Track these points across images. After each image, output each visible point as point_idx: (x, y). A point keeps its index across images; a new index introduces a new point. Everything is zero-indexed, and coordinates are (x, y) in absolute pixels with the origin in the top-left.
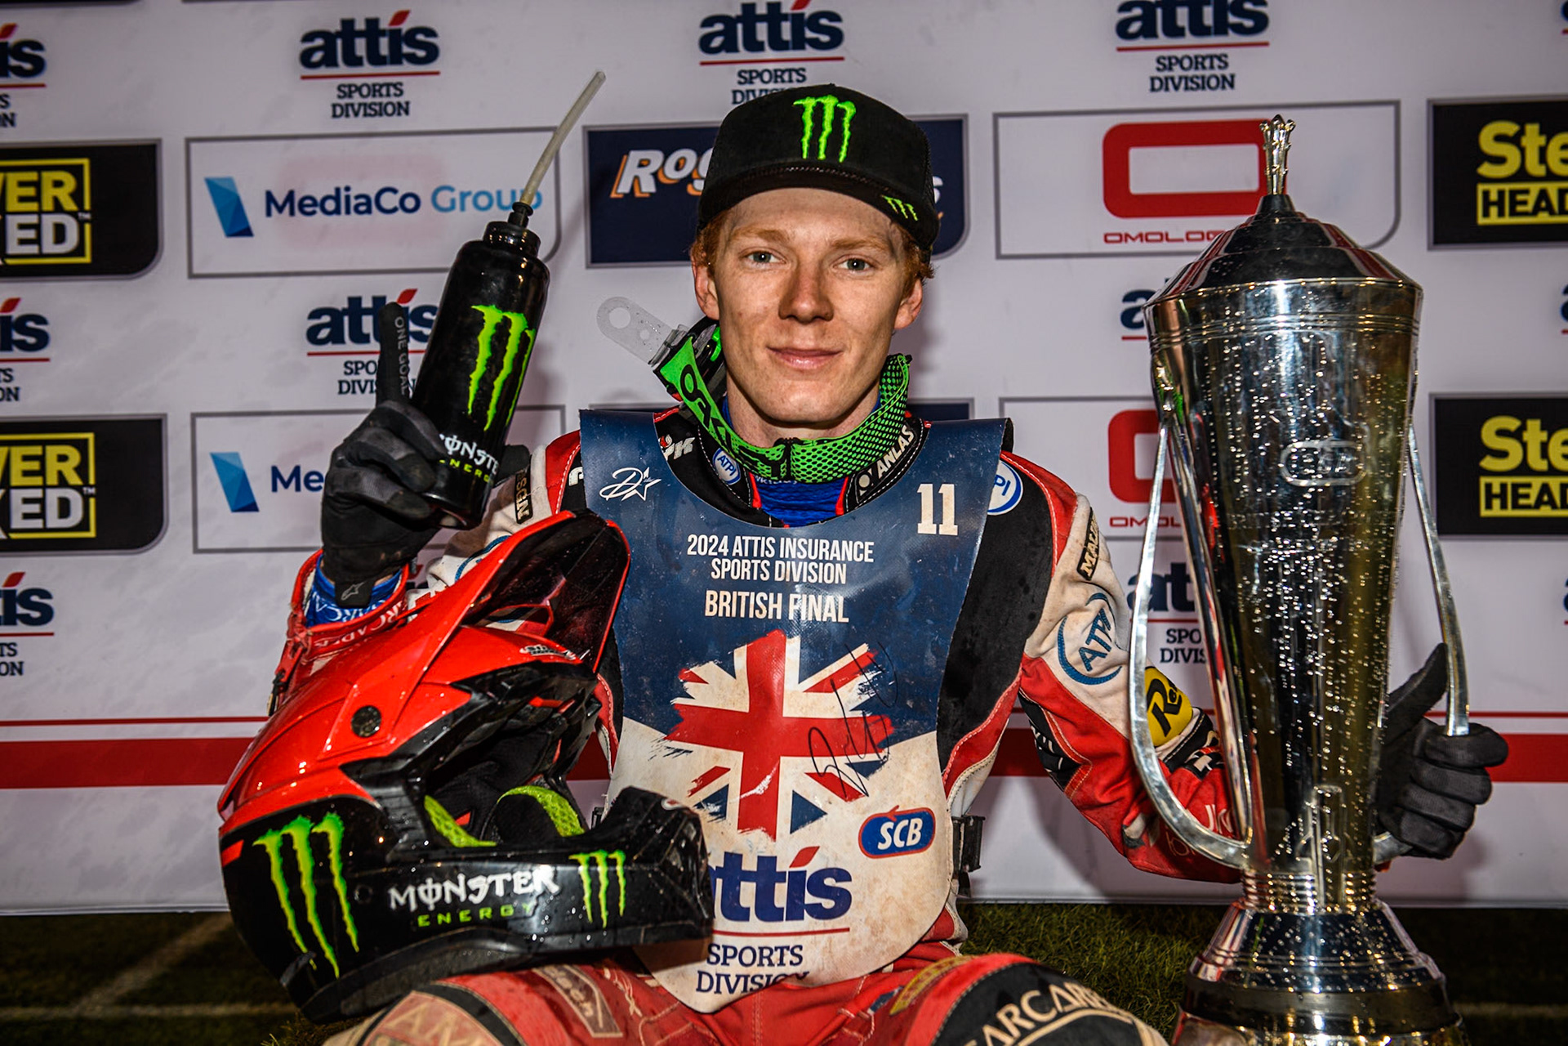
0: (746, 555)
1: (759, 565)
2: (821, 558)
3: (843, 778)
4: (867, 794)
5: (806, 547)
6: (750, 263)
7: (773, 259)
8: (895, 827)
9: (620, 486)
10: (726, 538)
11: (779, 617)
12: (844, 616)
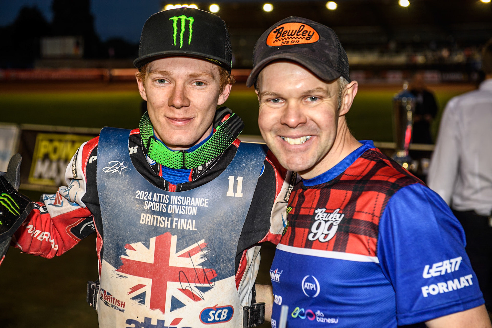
0: (158, 201)
1: (162, 205)
2: (187, 204)
3: (193, 292)
4: (204, 299)
5: (181, 200)
6: (157, 83)
7: (166, 82)
8: (215, 313)
9: (111, 167)
10: (151, 193)
11: (169, 227)
12: (195, 228)
